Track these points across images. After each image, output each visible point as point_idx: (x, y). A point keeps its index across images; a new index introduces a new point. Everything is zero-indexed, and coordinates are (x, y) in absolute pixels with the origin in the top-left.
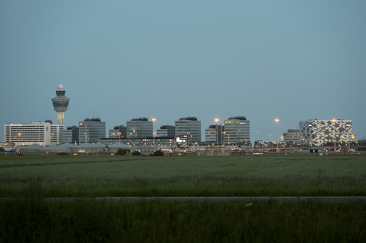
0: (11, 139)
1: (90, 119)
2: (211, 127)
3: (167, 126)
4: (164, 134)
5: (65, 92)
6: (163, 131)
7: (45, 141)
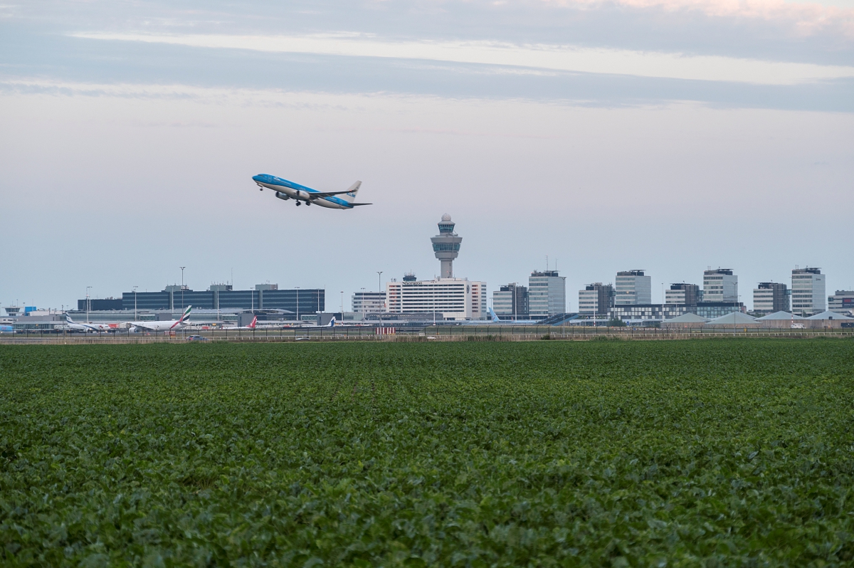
0: (404, 308)
1: (542, 272)
2: (762, 286)
3: (682, 284)
4: (679, 297)
5: (453, 225)
6: (674, 293)
7: (465, 311)
